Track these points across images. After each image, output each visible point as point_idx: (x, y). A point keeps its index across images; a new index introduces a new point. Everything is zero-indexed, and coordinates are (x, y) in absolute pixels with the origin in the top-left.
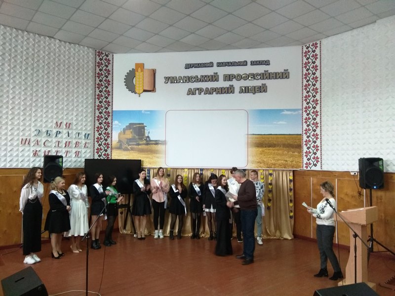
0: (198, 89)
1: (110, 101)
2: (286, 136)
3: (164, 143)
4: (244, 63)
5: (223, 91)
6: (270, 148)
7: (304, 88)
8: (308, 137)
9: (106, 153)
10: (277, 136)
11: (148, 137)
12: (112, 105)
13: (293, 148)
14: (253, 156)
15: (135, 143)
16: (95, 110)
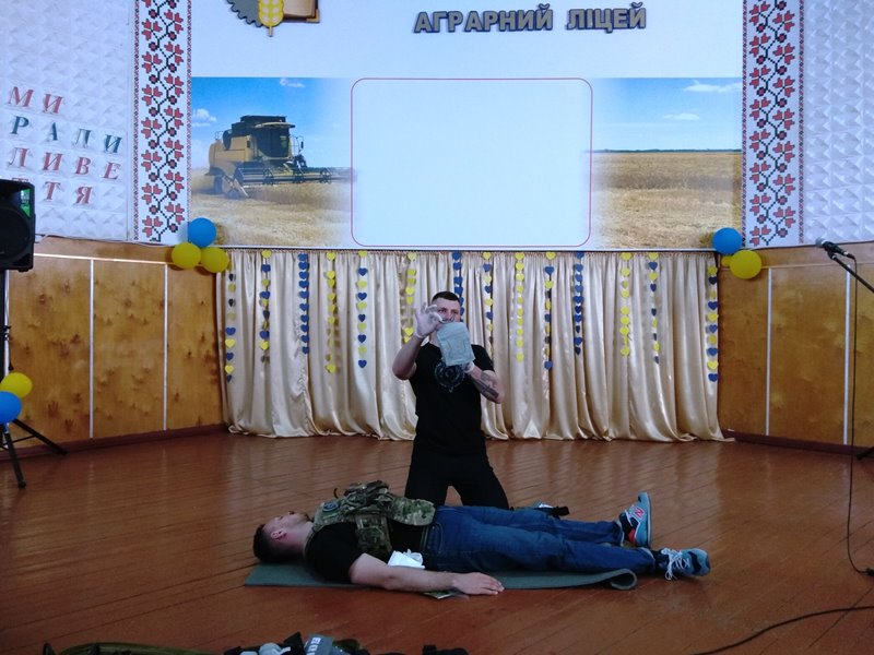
0: (447, 15)
1: (183, 47)
2: (699, 155)
3: (348, 176)
5: (522, 24)
6: (653, 190)
7: (749, 16)
8: (761, 155)
9: (175, 203)
10: (673, 155)
11: (300, 158)
12: (189, 60)
13: (717, 190)
14: (604, 216)
15: (261, 177)
16: (137, 68)
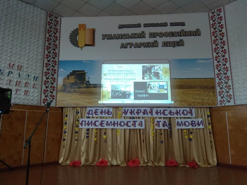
0: (129, 44)
1: (57, 53)
3: (102, 86)
4: (165, 25)
7: (213, 42)
8: (220, 79)
9: (52, 94)
10: (194, 80)
12: (59, 56)
13: (208, 89)
14: (175, 97)
15: (77, 87)
16: (44, 58)
